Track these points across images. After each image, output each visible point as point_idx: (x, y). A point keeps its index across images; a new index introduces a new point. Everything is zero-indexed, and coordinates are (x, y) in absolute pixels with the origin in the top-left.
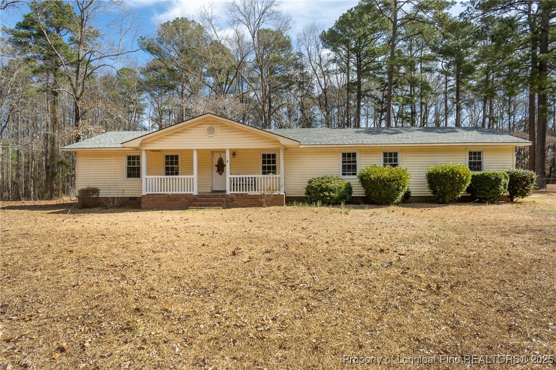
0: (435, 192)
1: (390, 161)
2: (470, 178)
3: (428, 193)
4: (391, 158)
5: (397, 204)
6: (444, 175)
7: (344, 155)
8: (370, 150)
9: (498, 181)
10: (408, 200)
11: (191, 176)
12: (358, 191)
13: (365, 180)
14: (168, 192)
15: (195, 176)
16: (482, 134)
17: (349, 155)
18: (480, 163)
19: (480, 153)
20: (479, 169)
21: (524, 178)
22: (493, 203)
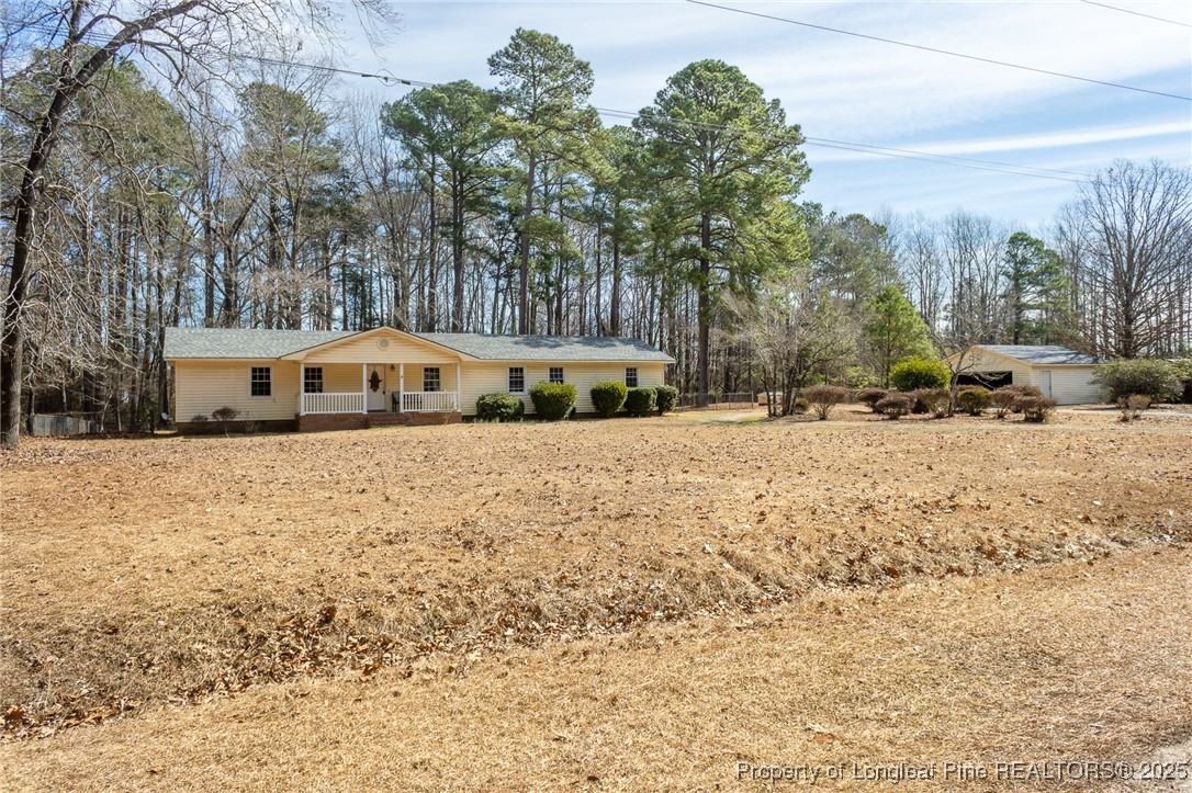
0: (598, 408)
1: (556, 376)
2: (626, 394)
3: (591, 408)
4: (556, 373)
5: (566, 419)
6: (606, 391)
7: (511, 370)
8: (536, 366)
9: (648, 396)
10: (574, 416)
11: (360, 394)
12: (529, 408)
13: (536, 396)
14: (332, 412)
15: (365, 393)
16: (638, 349)
17: (516, 370)
18: (635, 379)
19: (635, 370)
20: (635, 385)
21: (668, 394)
22: (644, 416)
